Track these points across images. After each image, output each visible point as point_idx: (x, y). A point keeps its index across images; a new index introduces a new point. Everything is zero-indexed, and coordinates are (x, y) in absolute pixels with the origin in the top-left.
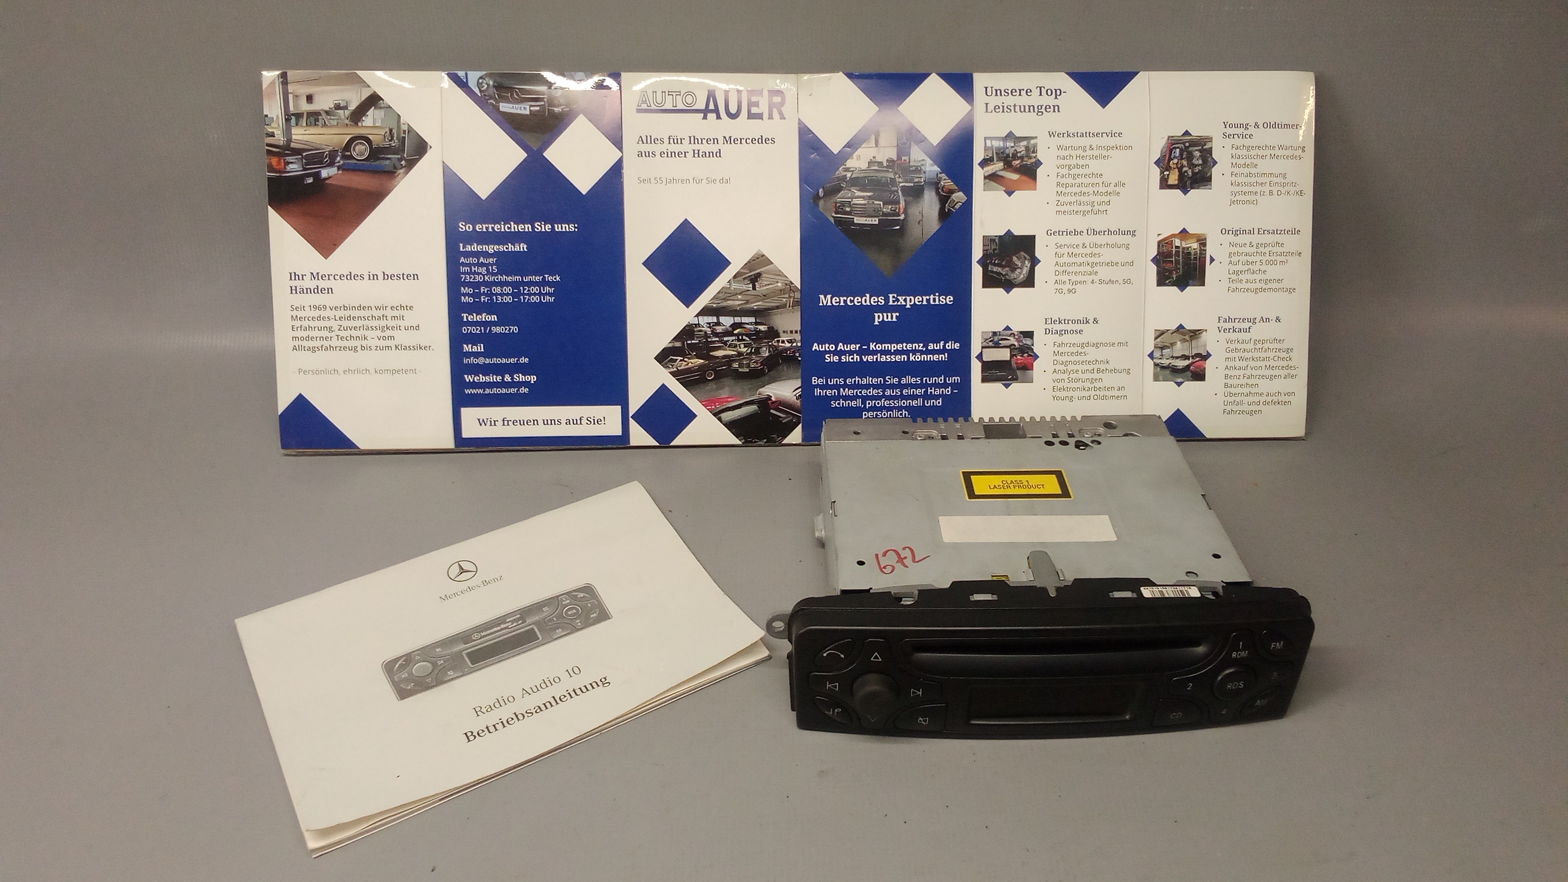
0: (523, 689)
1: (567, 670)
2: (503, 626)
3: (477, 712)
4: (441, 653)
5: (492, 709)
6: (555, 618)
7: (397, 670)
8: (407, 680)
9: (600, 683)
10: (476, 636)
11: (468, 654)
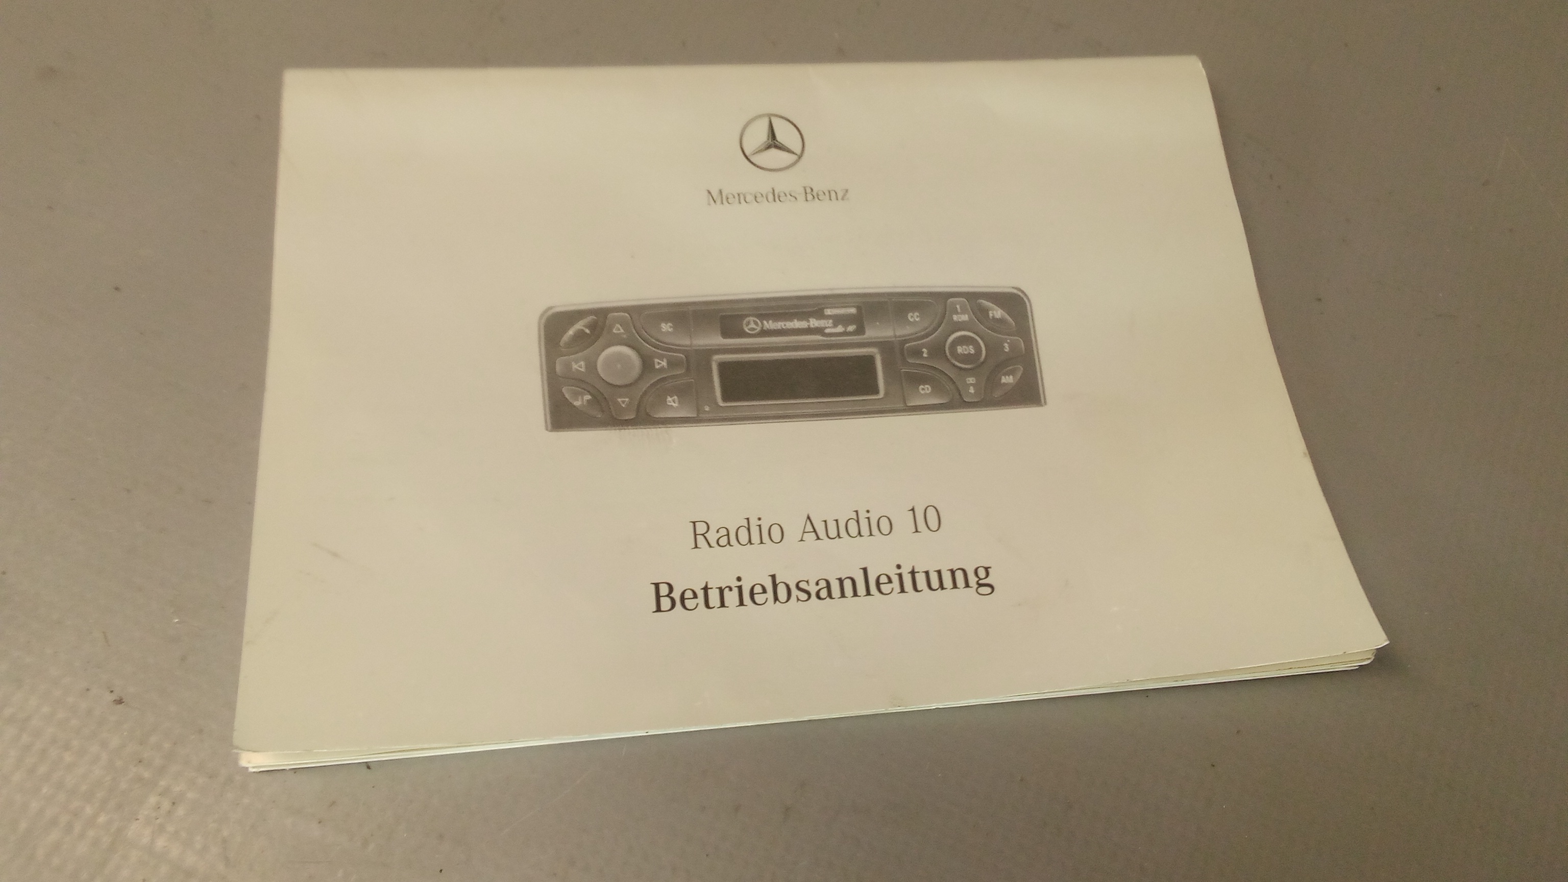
0: (809, 518)
1: (913, 510)
2: (814, 323)
3: (695, 535)
4: (668, 340)
5: (729, 543)
6: (924, 350)
7: (569, 345)
8: (580, 382)
9: (973, 580)
10: (752, 325)
11: (723, 366)
